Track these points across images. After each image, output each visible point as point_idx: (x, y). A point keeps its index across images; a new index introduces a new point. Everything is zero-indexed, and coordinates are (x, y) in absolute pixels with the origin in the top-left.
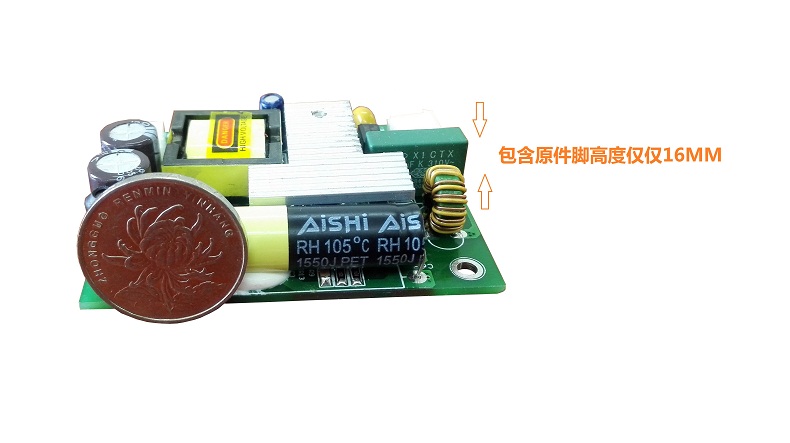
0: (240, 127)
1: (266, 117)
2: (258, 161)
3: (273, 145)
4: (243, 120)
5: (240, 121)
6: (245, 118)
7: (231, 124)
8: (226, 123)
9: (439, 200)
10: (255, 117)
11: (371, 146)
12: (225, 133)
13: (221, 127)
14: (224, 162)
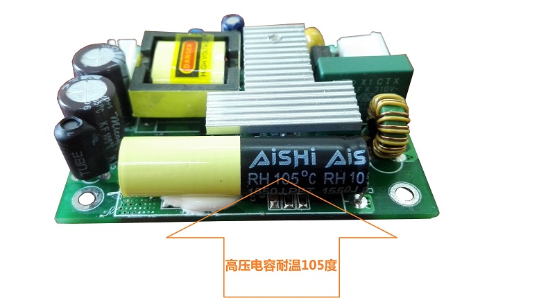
0: (202, 51)
1: (226, 39)
2: (217, 88)
3: (231, 70)
4: (206, 43)
5: (203, 44)
6: (207, 40)
7: (194, 48)
8: (190, 45)
9: (384, 130)
10: (217, 39)
11: (322, 73)
12: (188, 57)
13: (185, 51)
14: (185, 87)
